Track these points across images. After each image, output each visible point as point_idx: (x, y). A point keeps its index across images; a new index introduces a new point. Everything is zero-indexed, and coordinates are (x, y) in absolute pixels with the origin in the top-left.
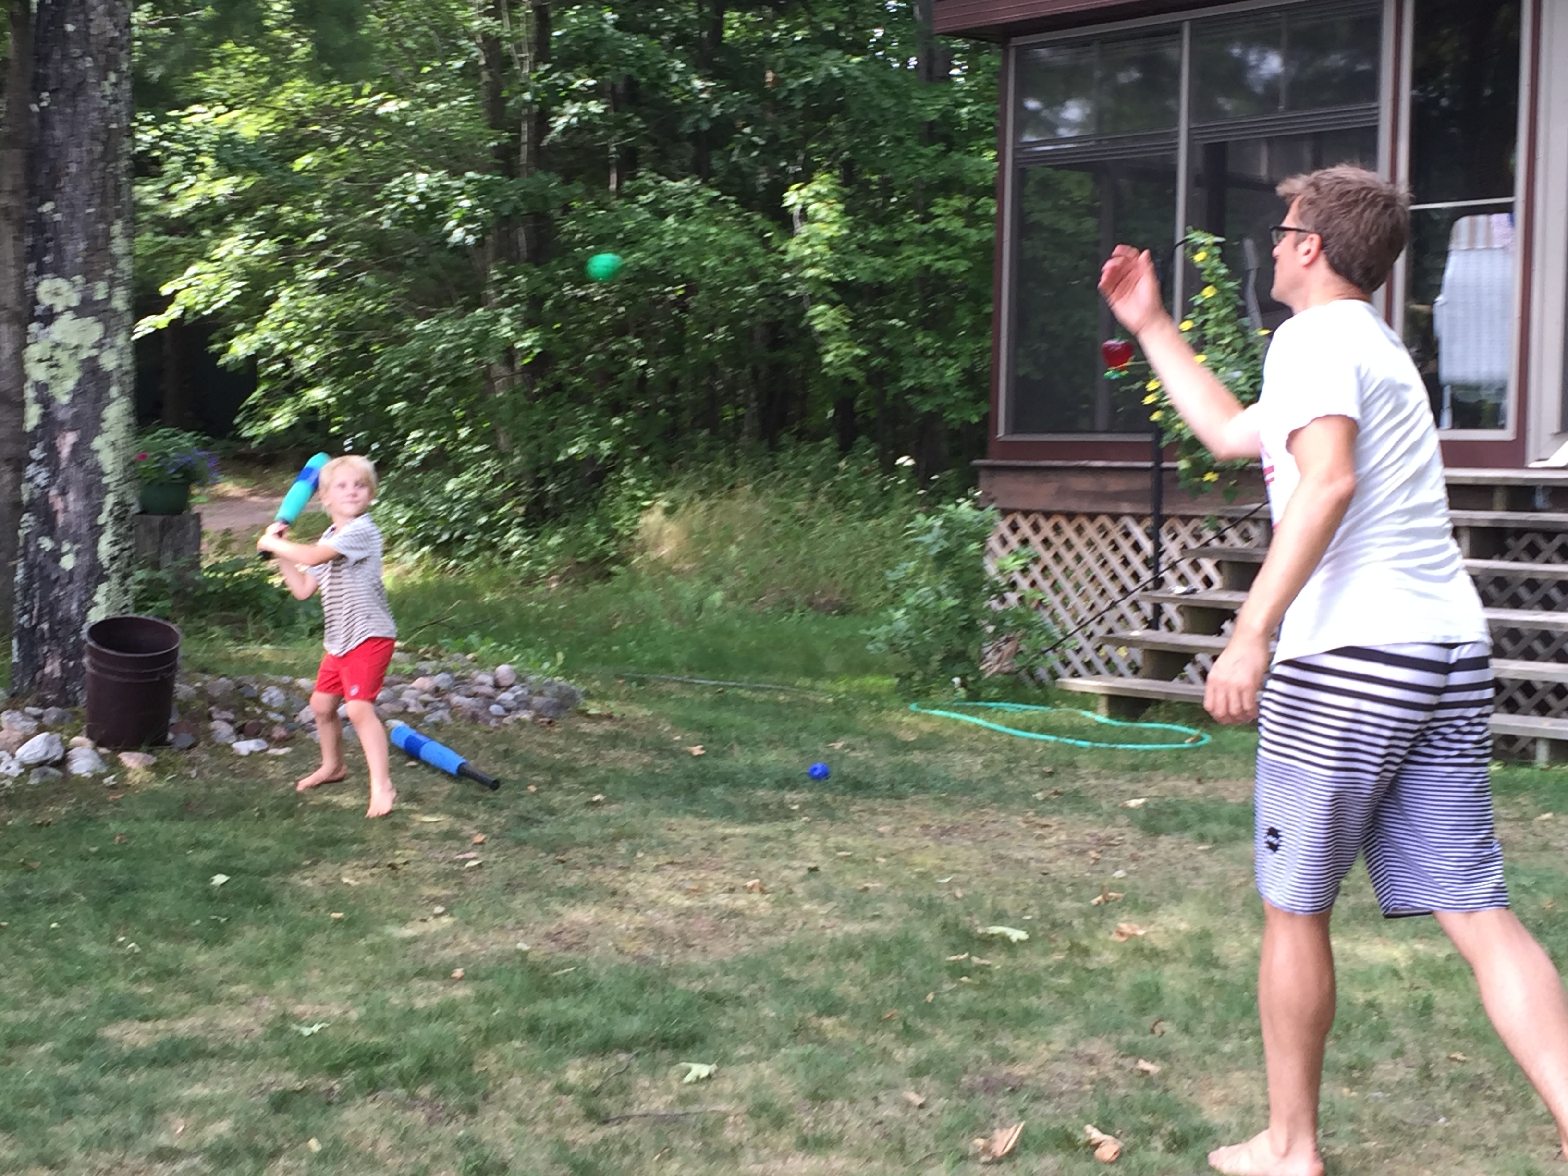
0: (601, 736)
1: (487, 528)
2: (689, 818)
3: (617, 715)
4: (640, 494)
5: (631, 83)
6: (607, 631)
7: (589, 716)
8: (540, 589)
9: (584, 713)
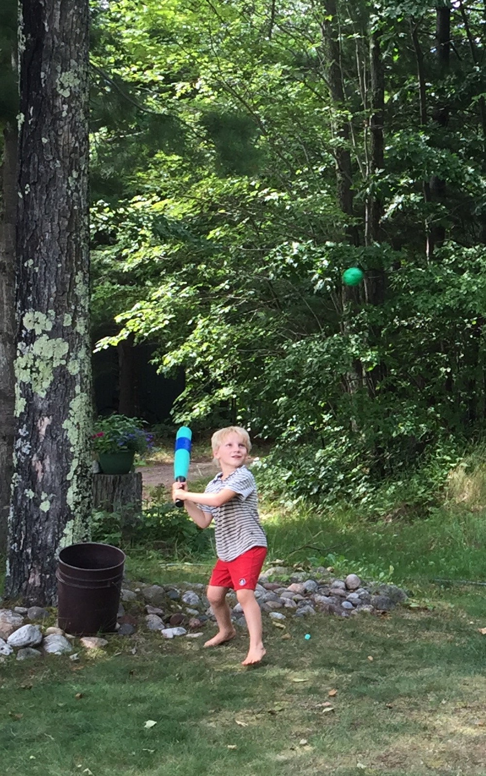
0: (419, 622)
1: (345, 482)
2: (478, 676)
3: (430, 608)
4: (448, 458)
5: (439, 183)
6: (426, 551)
7: (410, 608)
8: (380, 523)
9: (408, 607)
